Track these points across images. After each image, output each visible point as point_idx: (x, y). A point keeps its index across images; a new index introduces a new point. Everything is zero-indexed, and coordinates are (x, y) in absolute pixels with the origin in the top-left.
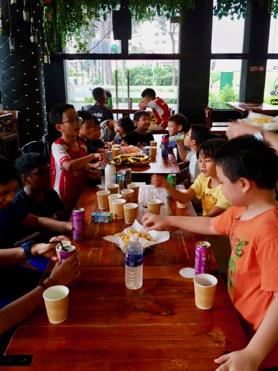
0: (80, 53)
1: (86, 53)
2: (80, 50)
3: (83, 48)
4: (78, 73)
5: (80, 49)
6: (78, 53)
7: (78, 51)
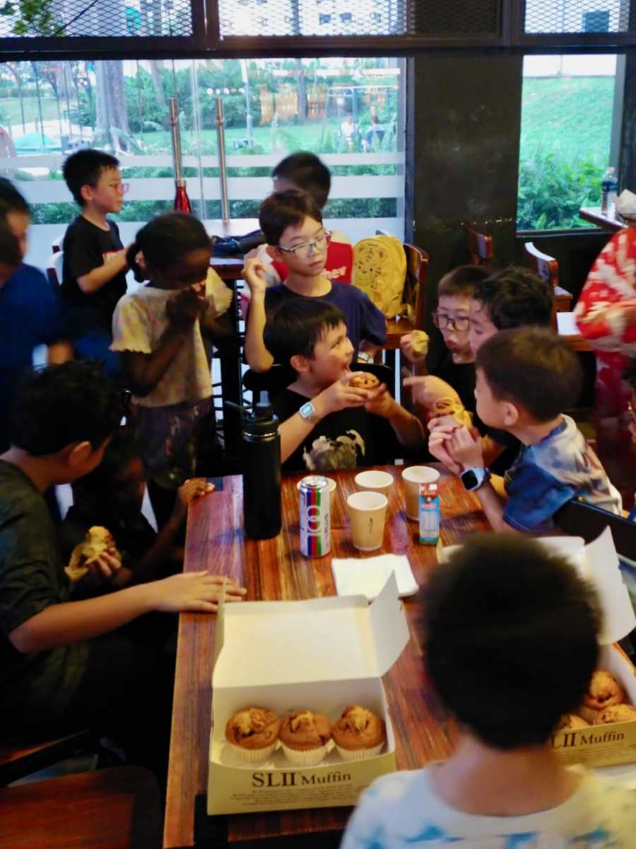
0: (26, 35)
1: (53, 33)
2: (26, 22)
3: (37, 16)
4: (24, 87)
5: (28, 18)
6: (19, 36)
7: (20, 27)
